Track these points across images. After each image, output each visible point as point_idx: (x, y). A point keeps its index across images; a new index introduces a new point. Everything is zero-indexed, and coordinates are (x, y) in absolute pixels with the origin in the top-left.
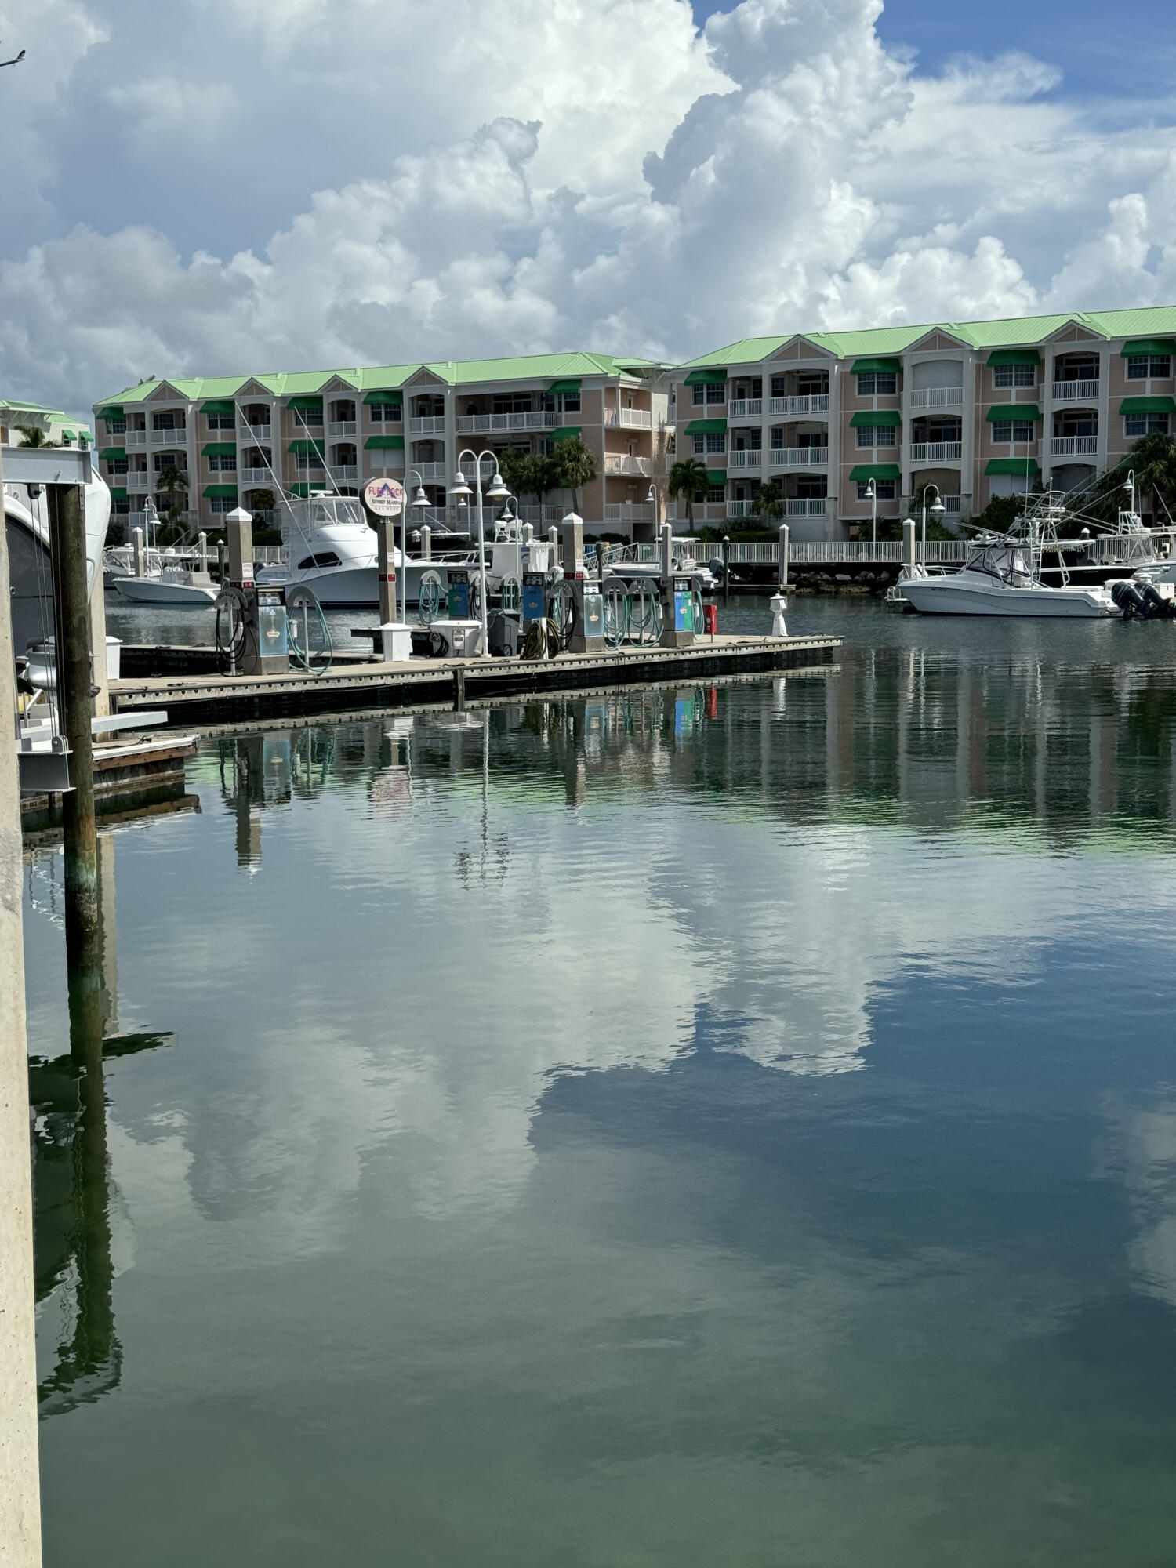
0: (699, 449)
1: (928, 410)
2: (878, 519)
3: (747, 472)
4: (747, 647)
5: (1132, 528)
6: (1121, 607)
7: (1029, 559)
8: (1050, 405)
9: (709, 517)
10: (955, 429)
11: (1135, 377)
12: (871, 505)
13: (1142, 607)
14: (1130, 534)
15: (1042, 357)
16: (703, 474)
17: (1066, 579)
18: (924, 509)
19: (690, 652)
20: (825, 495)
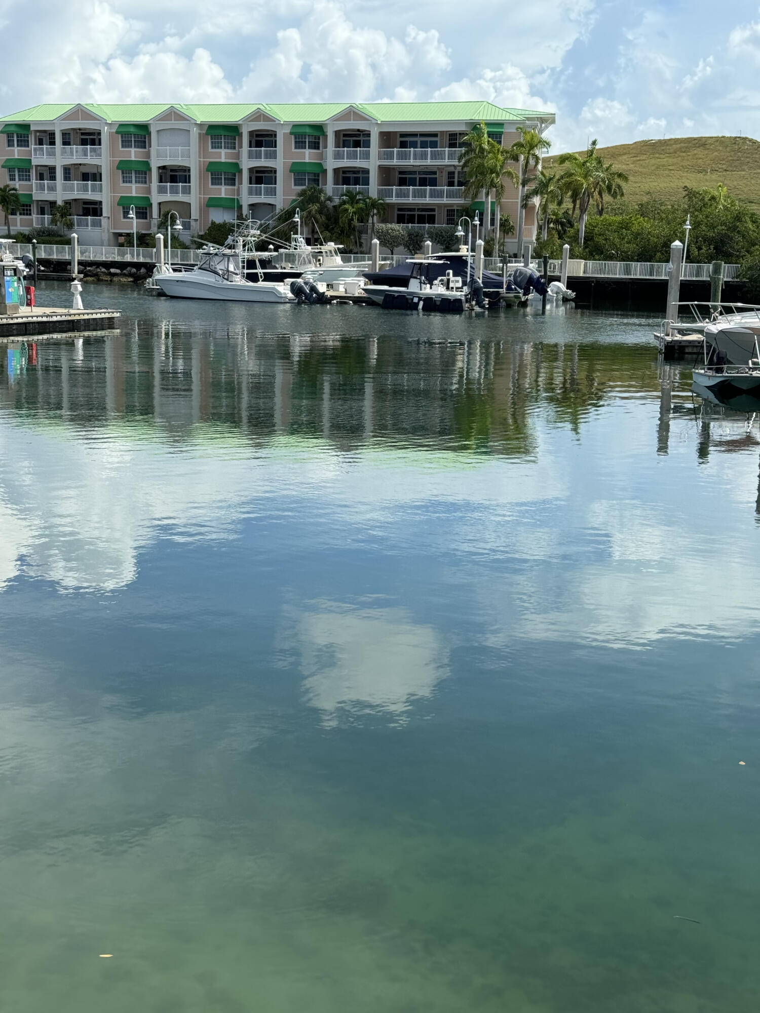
0: (12, 178)
1: (168, 162)
2: (137, 233)
3: (47, 196)
4: (56, 316)
5: (300, 246)
6: (296, 296)
7: (239, 264)
8: (246, 164)
9: (21, 226)
10: (186, 176)
11: (299, 148)
12: (132, 223)
13: (308, 297)
14: (299, 250)
15: (241, 131)
16: (16, 196)
17: (261, 277)
18: (169, 228)
19: (17, 318)
20: (101, 215)
